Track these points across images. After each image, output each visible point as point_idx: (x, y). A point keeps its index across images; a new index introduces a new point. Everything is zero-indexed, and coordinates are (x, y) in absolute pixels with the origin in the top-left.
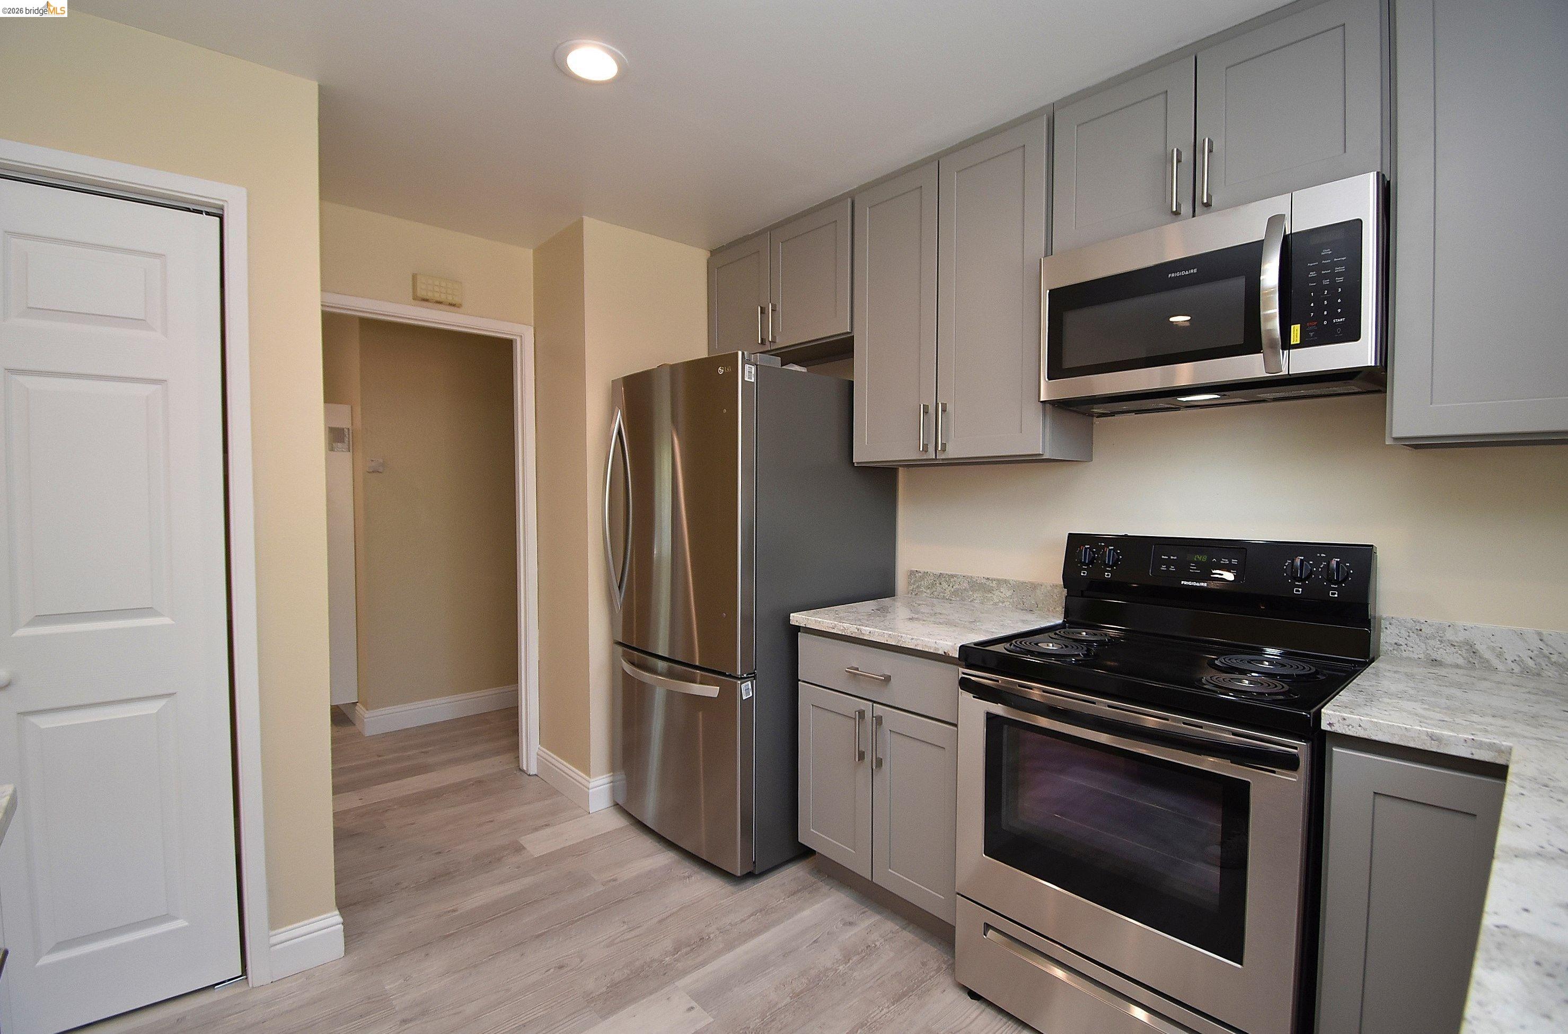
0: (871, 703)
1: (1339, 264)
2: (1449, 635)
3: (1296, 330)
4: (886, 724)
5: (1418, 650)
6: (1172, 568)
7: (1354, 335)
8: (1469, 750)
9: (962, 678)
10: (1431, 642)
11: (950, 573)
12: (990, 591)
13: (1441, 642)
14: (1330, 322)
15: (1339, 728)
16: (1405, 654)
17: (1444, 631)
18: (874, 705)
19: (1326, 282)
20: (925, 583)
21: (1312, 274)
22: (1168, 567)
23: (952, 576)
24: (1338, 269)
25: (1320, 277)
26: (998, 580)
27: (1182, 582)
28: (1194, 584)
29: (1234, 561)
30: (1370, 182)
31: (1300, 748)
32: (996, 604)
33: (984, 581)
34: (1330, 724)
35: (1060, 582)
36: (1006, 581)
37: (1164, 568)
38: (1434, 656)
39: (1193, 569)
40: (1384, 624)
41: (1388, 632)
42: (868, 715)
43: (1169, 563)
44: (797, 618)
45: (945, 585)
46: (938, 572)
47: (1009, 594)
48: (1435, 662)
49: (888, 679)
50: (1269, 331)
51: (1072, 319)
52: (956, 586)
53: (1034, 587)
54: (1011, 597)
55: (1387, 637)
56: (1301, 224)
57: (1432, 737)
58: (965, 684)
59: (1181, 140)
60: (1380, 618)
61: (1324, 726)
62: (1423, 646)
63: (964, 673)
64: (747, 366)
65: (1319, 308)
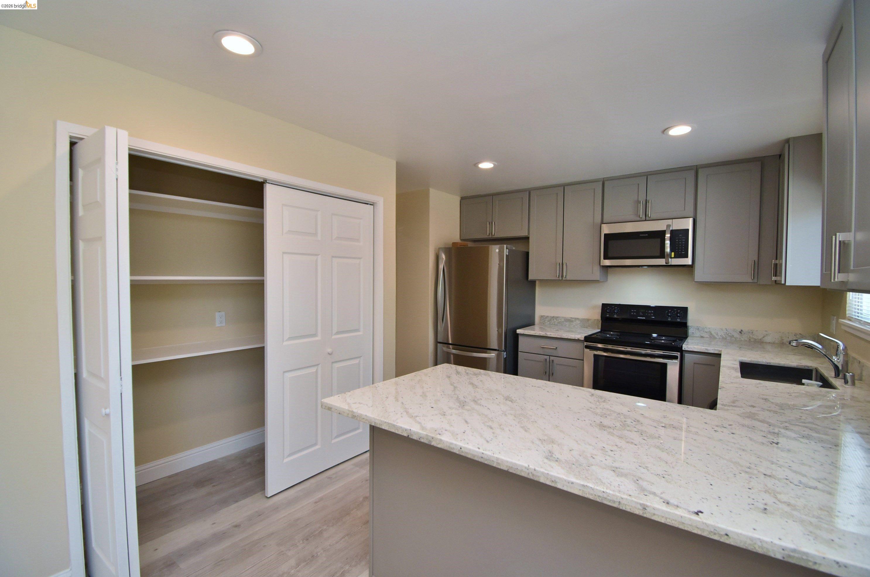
0: (549, 356)
1: (684, 239)
2: (706, 330)
3: (673, 254)
4: (555, 362)
5: (698, 334)
6: (635, 314)
7: (686, 256)
8: (714, 351)
9: (586, 345)
10: (701, 332)
11: (557, 316)
12: (572, 321)
13: (703, 331)
14: (681, 253)
15: (686, 349)
16: (695, 335)
17: (704, 329)
18: (550, 357)
19: (680, 243)
20: (547, 320)
21: (677, 240)
22: (633, 313)
23: (558, 317)
24: (683, 240)
25: (679, 242)
26: (575, 318)
27: (638, 318)
28: (641, 318)
29: (652, 311)
30: (691, 220)
31: (678, 354)
32: (574, 326)
33: (570, 318)
34: (685, 348)
35: (600, 318)
36: (578, 319)
37: (632, 313)
38: (702, 335)
39: (641, 314)
40: (690, 328)
41: (691, 330)
42: (548, 360)
43: (634, 312)
44: (519, 331)
45: (555, 320)
46: (553, 316)
47: (579, 322)
48: (702, 337)
49: (557, 348)
50: (667, 252)
51: (611, 243)
52: (559, 320)
53: (588, 320)
54: (580, 323)
55: (690, 331)
56: (675, 228)
57: (706, 349)
58: (587, 347)
59: (642, 198)
60: (689, 326)
61: (683, 349)
62: (699, 333)
63: (586, 344)
64: (507, 250)
65: (679, 249)
